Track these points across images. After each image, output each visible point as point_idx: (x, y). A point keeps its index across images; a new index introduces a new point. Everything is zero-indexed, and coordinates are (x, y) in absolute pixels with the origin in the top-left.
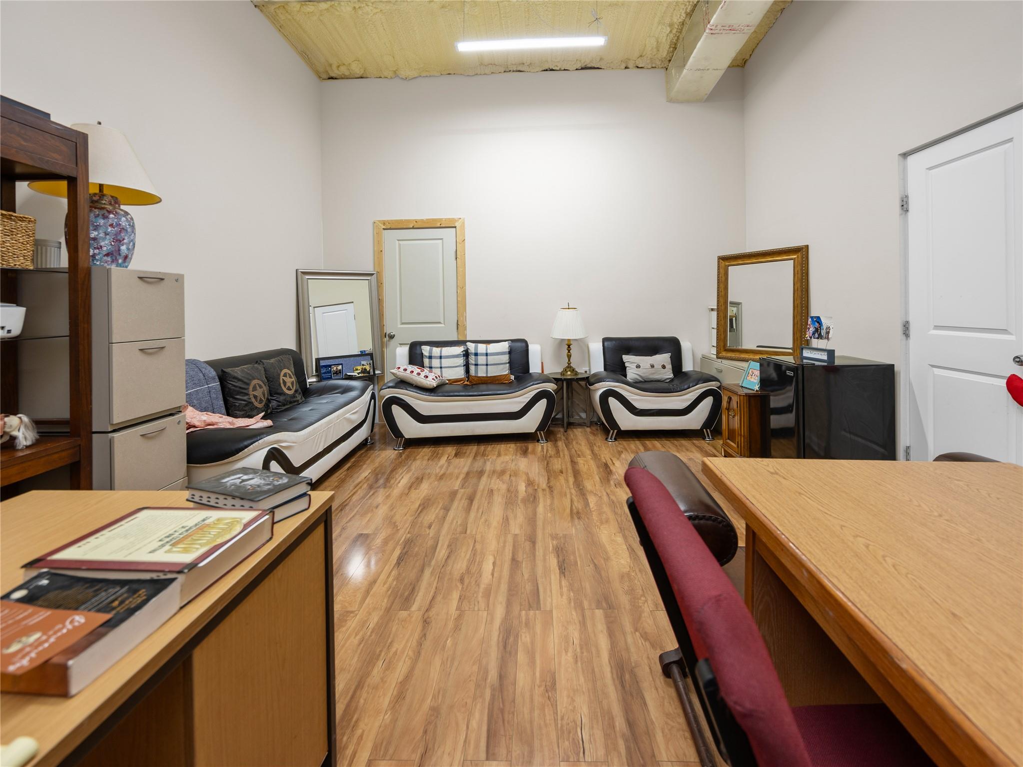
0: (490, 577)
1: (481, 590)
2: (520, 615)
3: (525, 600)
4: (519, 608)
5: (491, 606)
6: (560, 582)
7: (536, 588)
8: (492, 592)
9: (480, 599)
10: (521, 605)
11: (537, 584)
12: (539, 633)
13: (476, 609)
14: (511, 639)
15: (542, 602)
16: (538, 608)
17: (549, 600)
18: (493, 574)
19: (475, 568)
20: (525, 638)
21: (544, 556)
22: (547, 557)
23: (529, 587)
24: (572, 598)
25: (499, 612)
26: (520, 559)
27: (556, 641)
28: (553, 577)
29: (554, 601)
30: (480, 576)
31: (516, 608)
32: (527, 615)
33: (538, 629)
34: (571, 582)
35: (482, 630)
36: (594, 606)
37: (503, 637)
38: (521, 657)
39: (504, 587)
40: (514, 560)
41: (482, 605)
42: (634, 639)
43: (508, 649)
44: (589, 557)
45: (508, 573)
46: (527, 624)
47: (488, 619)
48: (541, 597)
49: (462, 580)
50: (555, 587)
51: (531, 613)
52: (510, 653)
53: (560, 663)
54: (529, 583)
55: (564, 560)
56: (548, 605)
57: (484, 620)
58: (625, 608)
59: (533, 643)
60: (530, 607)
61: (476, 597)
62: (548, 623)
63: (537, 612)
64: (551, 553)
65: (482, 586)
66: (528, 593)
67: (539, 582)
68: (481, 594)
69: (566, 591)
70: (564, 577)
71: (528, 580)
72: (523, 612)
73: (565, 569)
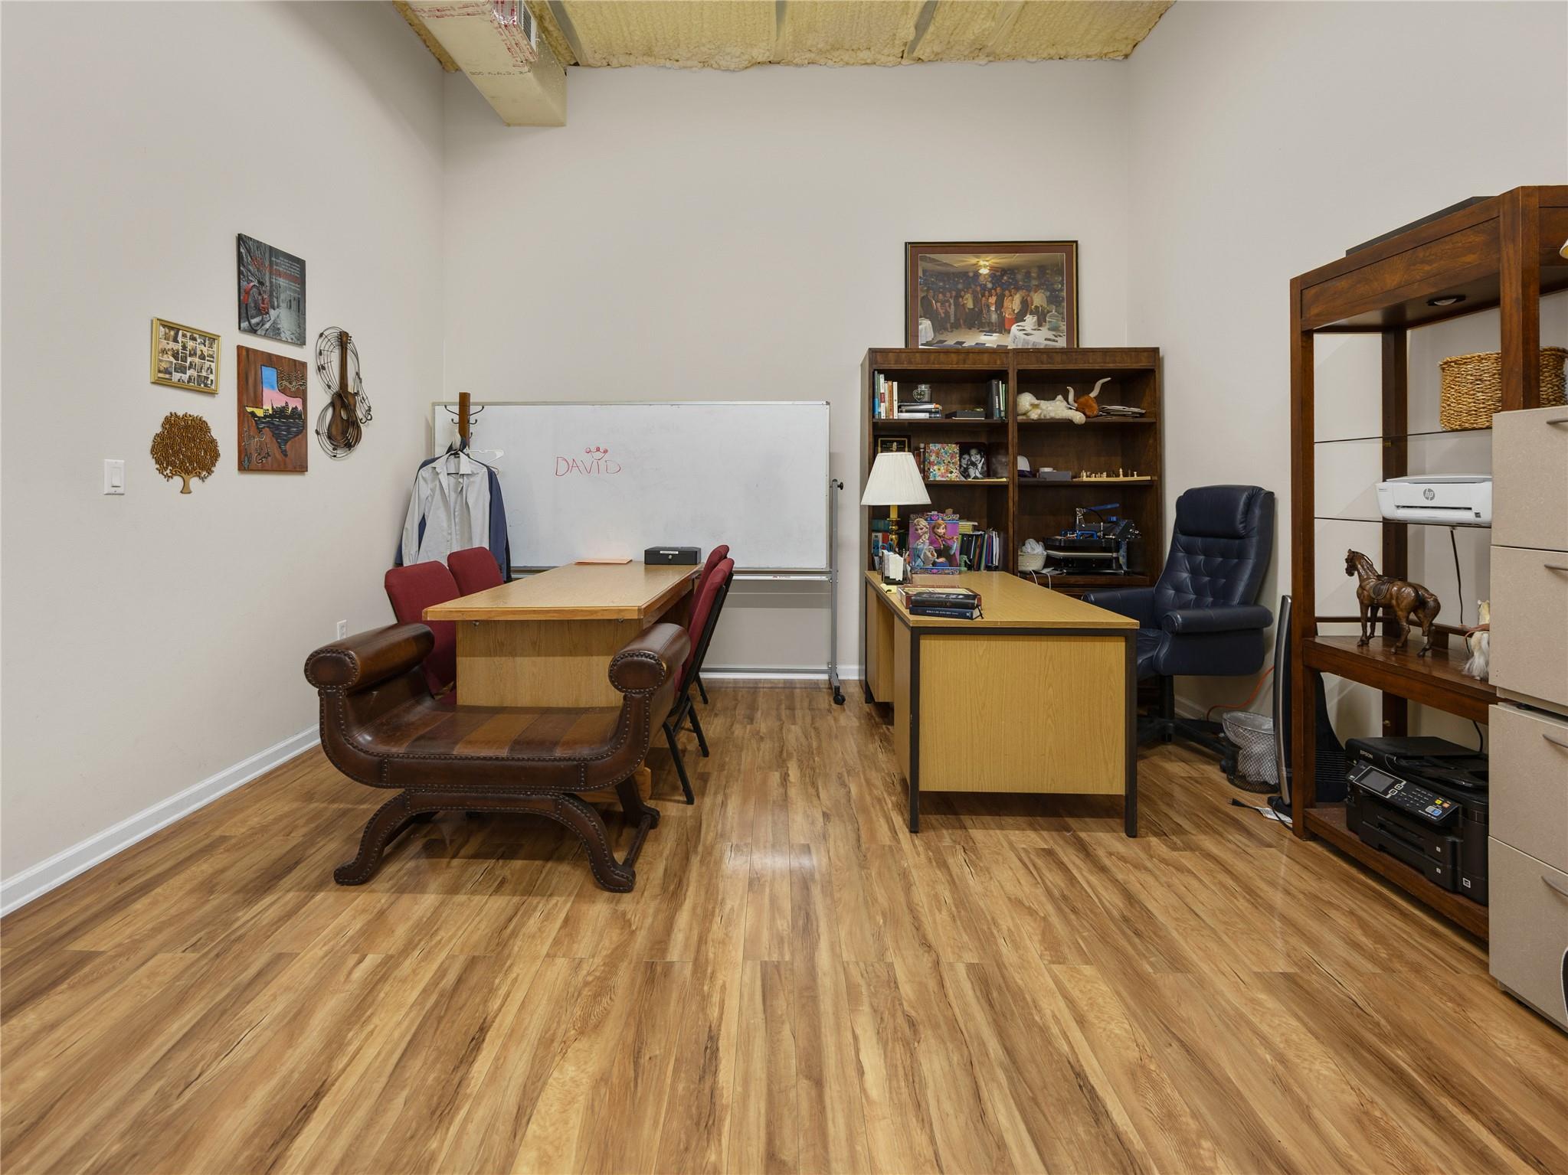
0: (858, 1031)
1: (865, 999)
2: (793, 954)
3: (786, 978)
4: (795, 964)
5: (840, 969)
6: (721, 1018)
7: (768, 1003)
8: (845, 996)
9: (862, 982)
10: (792, 970)
11: (765, 1011)
12: (765, 930)
13: (862, 964)
14: (801, 923)
15: (759, 975)
16: (764, 965)
17: (746, 979)
18: (855, 1038)
19: (898, 1056)
20: (783, 925)
21: (745, 1097)
22: (739, 1089)
23: (781, 1004)
24: (707, 982)
25: (824, 959)
26: (804, 1083)
27: (743, 920)
28: (734, 1029)
29: (738, 976)
30: (878, 1033)
31: (799, 964)
32: (782, 954)
33: (765, 935)
34: (701, 1015)
35: (843, 934)
36: (677, 967)
37: (812, 925)
38: (787, 905)
39: (826, 1005)
40: (818, 1083)
41: (854, 971)
42: (642, 923)
43: (803, 913)
44: (639, 1088)
45: (824, 1039)
46: (781, 941)
47: (838, 948)
48: (759, 983)
49: (912, 1024)
50: (733, 1003)
51: (775, 958)
52: (800, 908)
53: (742, 898)
54: (780, 1013)
55: (702, 1079)
56: (748, 970)
57: (843, 947)
58: (630, 963)
59: (773, 919)
60: (777, 966)
61: (870, 985)
62: (752, 941)
63: (766, 959)
64: (727, 1106)
65: (866, 1008)
66: (782, 992)
67: (761, 1015)
68: (864, 990)
69: (715, 995)
70: (713, 1026)
71: (783, 1023)
72: (787, 958)
73: (706, 1048)
